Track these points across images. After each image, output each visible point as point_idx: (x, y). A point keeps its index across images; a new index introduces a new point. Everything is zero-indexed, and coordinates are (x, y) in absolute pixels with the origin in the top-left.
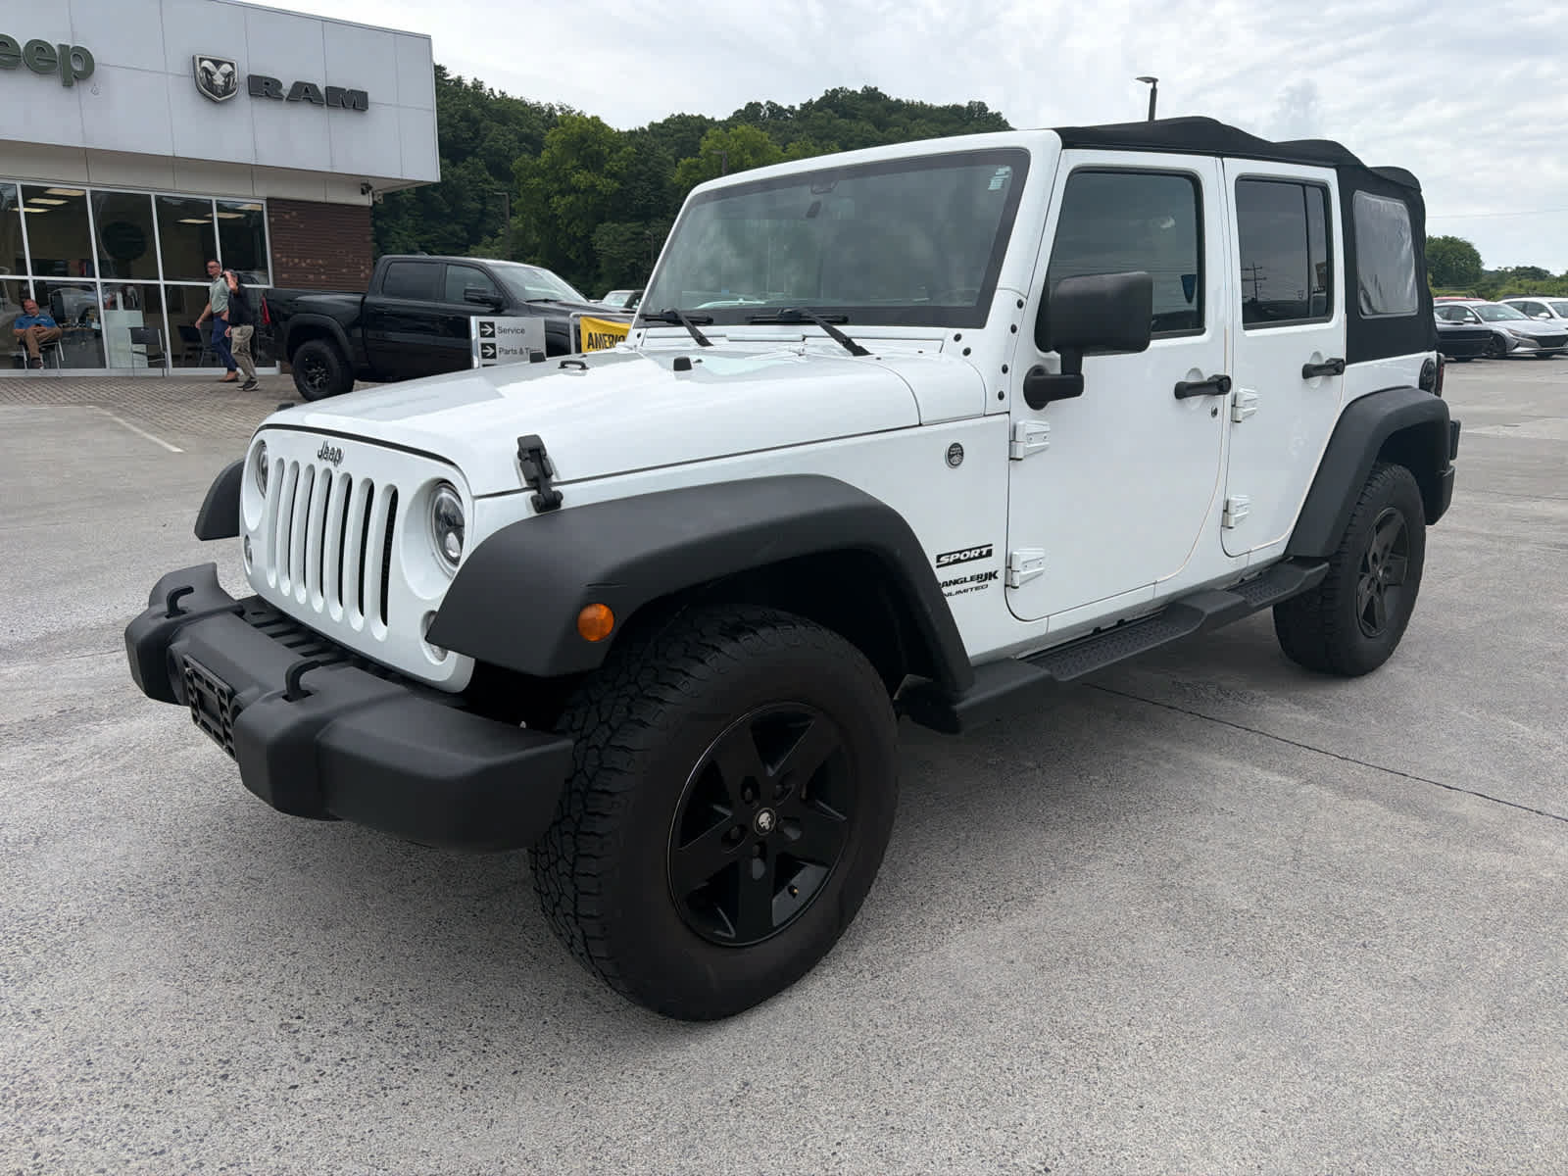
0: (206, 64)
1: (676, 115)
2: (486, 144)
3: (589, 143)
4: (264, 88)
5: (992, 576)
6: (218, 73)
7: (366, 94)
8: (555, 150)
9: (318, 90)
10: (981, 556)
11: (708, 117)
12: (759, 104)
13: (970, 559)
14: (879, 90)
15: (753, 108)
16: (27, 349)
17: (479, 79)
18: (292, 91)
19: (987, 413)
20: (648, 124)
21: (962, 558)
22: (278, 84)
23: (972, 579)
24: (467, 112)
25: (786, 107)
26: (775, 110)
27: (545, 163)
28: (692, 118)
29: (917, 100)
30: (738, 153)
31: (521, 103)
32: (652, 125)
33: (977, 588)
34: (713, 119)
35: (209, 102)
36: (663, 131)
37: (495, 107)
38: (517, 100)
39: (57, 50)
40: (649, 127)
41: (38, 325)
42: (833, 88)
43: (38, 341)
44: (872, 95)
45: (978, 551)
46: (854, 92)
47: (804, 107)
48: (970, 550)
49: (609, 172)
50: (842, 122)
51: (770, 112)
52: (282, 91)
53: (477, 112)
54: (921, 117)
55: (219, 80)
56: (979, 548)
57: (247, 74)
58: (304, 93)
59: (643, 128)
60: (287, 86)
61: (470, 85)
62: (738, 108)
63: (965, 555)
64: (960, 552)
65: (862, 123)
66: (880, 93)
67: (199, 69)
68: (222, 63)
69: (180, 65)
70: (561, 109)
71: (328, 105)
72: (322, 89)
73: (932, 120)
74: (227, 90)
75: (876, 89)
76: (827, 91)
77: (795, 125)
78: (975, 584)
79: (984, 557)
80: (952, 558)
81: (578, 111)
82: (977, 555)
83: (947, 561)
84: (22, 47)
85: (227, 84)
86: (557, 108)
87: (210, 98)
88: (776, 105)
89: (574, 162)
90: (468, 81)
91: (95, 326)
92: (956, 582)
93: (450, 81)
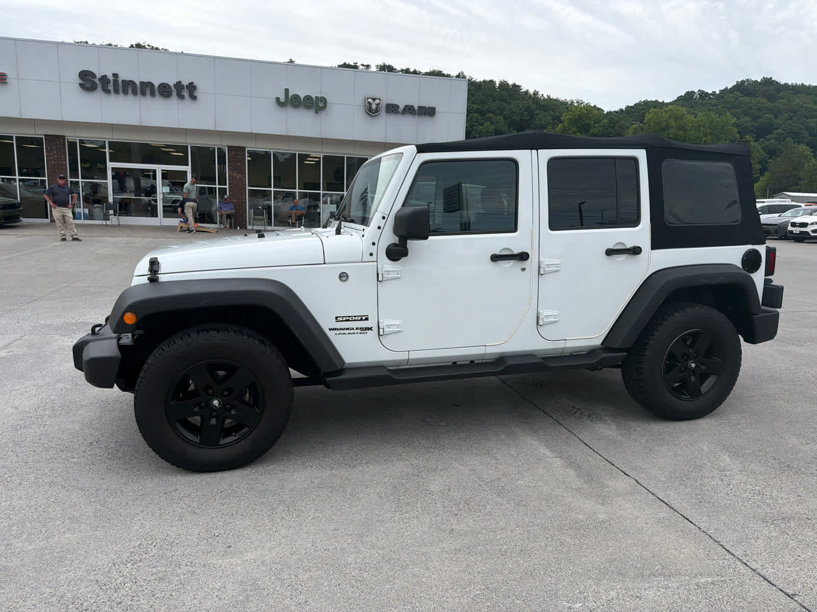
0: (370, 100)
1: (642, 101)
2: (536, 122)
3: (584, 119)
4: (392, 109)
5: (369, 329)
6: (374, 104)
7: (435, 108)
8: (566, 124)
9: (414, 109)
10: (361, 320)
11: (660, 101)
12: (693, 92)
13: (355, 320)
14: (773, 79)
15: (690, 94)
16: (291, 220)
17: (537, 91)
18: (403, 109)
19: (363, 261)
20: (625, 107)
21: (350, 319)
22: (398, 106)
23: (357, 329)
24: (529, 107)
25: (710, 92)
26: (703, 94)
27: (560, 130)
28: (652, 102)
29: (799, 83)
30: (666, 120)
31: (557, 100)
32: (628, 107)
33: (360, 333)
34: (663, 102)
35: (369, 116)
36: (632, 110)
37: (542, 103)
38: (555, 99)
39: (314, 99)
40: (626, 108)
41: (297, 210)
42: (742, 79)
43: (296, 216)
44: (768, 82)
45: (360, 318)
46: (756, 81)
47: (722, 92)
48: (355, 316)
49: (592, 133)
50: (746, 99)
51: (700, 96)
52: (399, 110)
53: (533, 106)
54: (801, 93)
55: (374, 107)
56: (361, 316)
57: (386, 103)
58: (409, 110)
59: (622, 109)
60: (402, 107)
61: (532, 93)
62: (681, 95)
63: (352, 318)
64: (349, 317)
65: (759, 98)
66: (774, 81)
67: (366, 103)
68: (376, 99)
69: (359, 101)
70: (577, 102)
71: (418, 115)
72: (416, 108)
73: (810, 94)
74: (377, 110)
75: (771, 78)
76: (738, 82)
77: (714, 102)
78: (359, 331)
79: (364, 320)
80: (344, 319)
81: (586, 102)
82: (359, 319)
83: (341, 319)
84: (302, 98)
85: (377, 108)
86: (575, 102)
87: (370, 115)
88: (704, 92)
89: (574, 129)
90: (531, 92)
91: (318, 211)
92: (347, 329)
93: (522, 92)
